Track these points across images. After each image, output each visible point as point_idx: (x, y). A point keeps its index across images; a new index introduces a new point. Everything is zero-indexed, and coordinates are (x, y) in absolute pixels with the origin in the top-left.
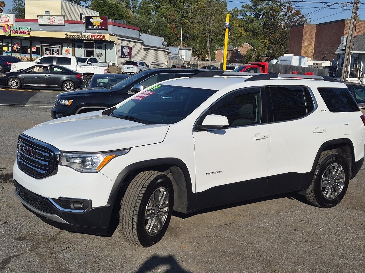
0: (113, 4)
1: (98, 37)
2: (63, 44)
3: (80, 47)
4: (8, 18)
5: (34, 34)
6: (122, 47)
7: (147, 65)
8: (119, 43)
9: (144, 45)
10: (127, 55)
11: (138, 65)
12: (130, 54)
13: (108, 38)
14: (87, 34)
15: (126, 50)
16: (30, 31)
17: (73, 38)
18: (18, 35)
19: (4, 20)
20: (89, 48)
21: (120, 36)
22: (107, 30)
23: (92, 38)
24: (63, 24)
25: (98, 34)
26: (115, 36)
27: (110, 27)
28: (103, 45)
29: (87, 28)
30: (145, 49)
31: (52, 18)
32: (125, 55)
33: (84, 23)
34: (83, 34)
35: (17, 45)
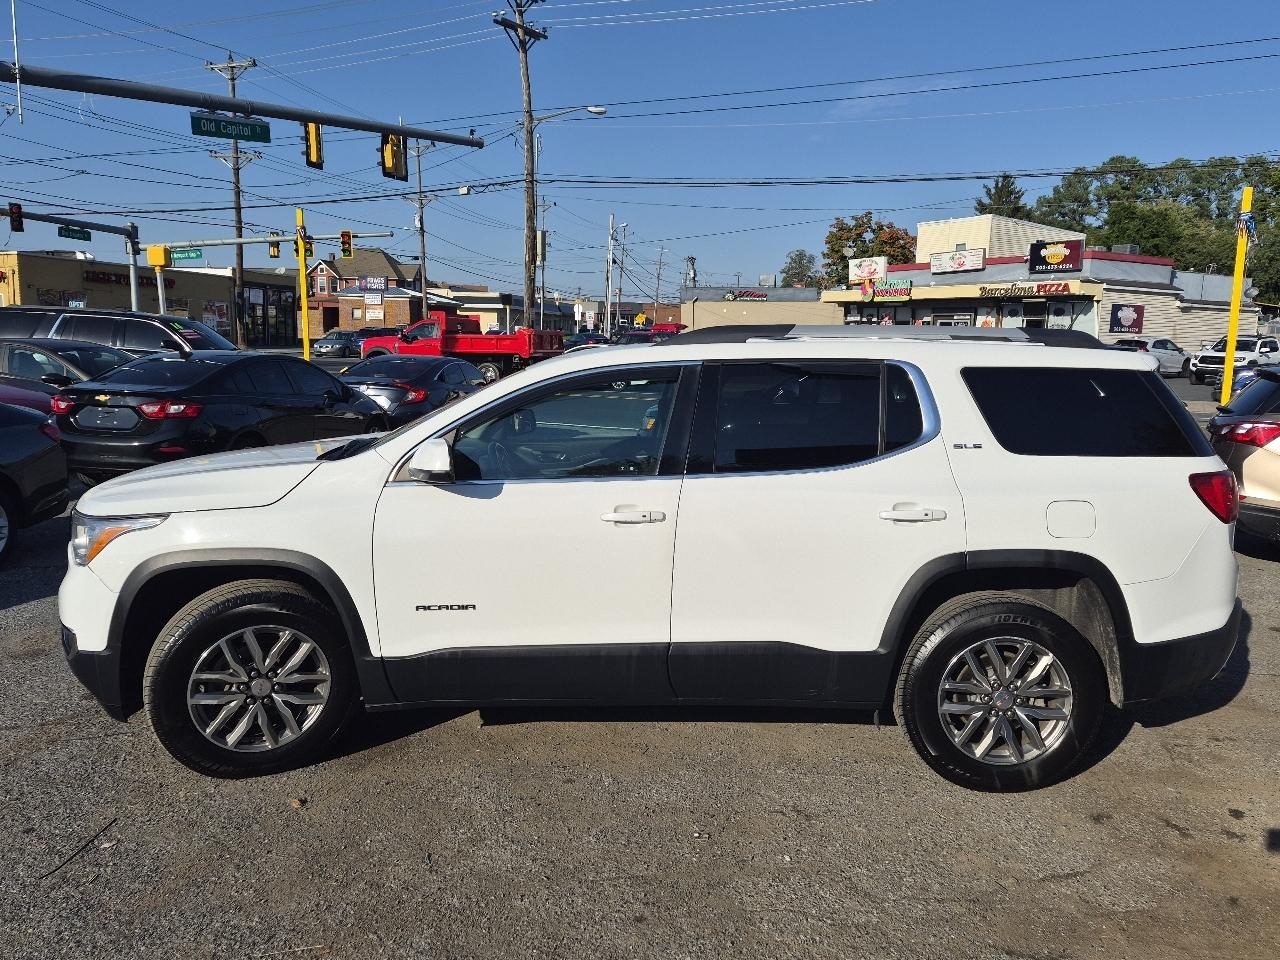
0: (1154, 213)
1: (1053, 289)
2: (979, 311)
3: (1013, 314)
4: (874, 266)
5: (918, 294)
6: (1116, 308)
7: (1179, 346)
8: (1105, 300)
9: (1182, 301)
10: (1129, 327)
11: (1149, 347)
12: (1138, 324)
13: (1076, 288)
14: (1027, 285)
15: (1128, 316)
16: (910, 289)
17: (997, 294)
18: (887, 299)
19: (867, 270)
20: (1035, 315)
21: (1109, 282)
22: (1080, 271)
23: (1039, 291)
24: (981, 267)
25: (1053, 282)
26: (1096, 283)
27: (1087, 264)
28: (1068, 307)
29: (1032, 270)
30: (1184, 310)
31: (958, 256)
32: (1123, 326)
33: (1026, 261)
34: (1021, 285)
35: (887, 319)
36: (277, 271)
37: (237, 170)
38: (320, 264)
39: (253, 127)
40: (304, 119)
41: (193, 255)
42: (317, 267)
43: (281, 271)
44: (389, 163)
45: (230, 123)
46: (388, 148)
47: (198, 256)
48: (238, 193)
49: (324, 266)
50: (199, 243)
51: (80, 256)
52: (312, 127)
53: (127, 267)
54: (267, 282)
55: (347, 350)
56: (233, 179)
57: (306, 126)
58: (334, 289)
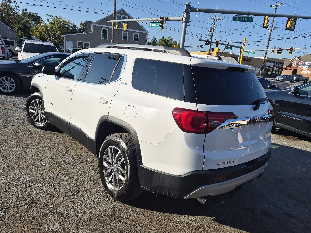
36: (280, 59)
37: (271, 32)
38: (296, 58)
39: (249, 18)
40: (265, 15)
41: (253, 53)
42: (295, 58)
43: (281, 59)
44: (288, 26)
45: (243, 18)
46: (289, 22)
47: (254, 54)
48: (270, 38)
49: (297, 58)
50: (255, 50)
51: (231, 53)
52: (267, 17)
53: (238, 55)
54: (276, 61)
55: (284, 80)
56: (269, 34)
57: (265, 17)
58: (298, 65)
